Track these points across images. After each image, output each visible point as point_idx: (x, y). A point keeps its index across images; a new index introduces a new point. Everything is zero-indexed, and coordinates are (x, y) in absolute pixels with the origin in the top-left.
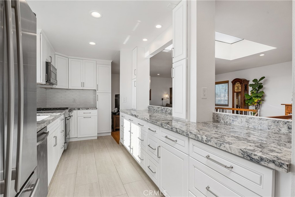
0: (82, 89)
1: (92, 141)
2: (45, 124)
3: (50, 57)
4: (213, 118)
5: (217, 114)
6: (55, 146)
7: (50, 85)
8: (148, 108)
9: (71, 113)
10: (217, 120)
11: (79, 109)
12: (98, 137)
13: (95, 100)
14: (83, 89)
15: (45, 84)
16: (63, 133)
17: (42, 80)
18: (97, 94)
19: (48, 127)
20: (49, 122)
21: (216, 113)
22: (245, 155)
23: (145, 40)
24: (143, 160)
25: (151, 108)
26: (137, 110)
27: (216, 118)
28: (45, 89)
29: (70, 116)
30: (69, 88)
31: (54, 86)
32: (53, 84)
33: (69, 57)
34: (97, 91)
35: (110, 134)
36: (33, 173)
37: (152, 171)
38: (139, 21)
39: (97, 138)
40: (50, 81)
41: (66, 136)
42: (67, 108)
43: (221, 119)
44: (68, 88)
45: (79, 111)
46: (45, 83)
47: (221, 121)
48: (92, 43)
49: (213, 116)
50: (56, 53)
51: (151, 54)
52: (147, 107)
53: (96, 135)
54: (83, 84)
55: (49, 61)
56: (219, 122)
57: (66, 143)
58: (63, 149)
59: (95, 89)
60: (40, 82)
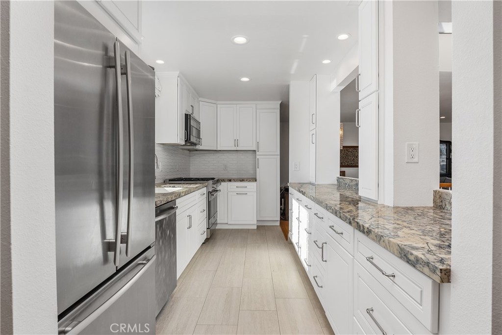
0: (235, 149)
1: (247, 231)
2: (173, 197)
3: (192, 106)
4: (434, 202)
5: (441, 192)
6: (189, 228)
7: (191, 145)
8: (336, 181)
9: (216, 186)
10: (441, 204)
11: (230, 181)
12: (258, 227)
13: (255, 166)
14: (237, 149)
15: (184, 145)
16: (205, 214)
17: (180, 139)
18: (257, 157)
19: (177, 201)
20: (179, 195)
21: (439, 192)
22: (403, 255)
23: (326, 62)
24: (310, 266)
25: (341, 180)
26: (316, 183)
27: (438, 201)
28: (188, 152)
29: (217, 191)
30: (218, 149)
31: (198, 147)
32: (195, 144)
33: (218, 102)
34: (257, 153)
35: (278, 224)
36: (149, 247)
37: (317, 284)
38: (306, 36)
39: (256, 228)
40: (190, 140)
41: (209, 219)
42: (213, 179)
43: (447, 203)
44: (216, 149)
45: (230, 183)
46: (183, 143)
47: (447, 206)
48: (245, 79)
49: (435, 196)
50: (200, 99)
51: (340, 85)
52: (336, 179)
53: (255, 222)
54: (236, 142)
55: (190, 112)
56: (444, 209)
57: (209, 228)
58: (205, 237)
59: (255, 149)
60: (177, 143)
